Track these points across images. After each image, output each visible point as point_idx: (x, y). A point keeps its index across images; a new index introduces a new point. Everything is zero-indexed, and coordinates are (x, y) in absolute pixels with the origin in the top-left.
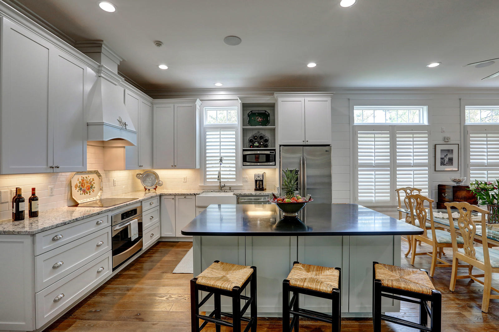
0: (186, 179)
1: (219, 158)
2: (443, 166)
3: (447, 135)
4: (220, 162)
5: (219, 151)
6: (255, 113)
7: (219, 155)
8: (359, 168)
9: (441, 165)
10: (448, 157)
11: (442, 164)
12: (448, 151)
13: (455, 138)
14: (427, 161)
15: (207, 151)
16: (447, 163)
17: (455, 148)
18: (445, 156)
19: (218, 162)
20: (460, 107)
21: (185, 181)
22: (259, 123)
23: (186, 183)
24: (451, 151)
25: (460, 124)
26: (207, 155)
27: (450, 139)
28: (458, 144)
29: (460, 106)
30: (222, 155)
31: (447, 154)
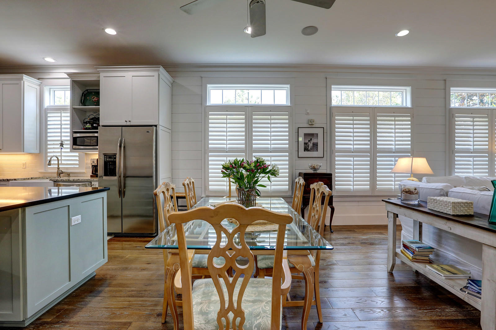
0: (25, 165)
1: (60, 142)
2: (306, 152)
3: (311, 117)
4: (60, 146)
5: (59, 134)
6: (92, 92)
7: (59, 138)
8: (209, 154)
9: (305, 151)
10: (312, 142)
11: (306, 149)
12: (312, 135)
13: (320, 121)
14: (287, 146)
15: (49, 135)
16: (311, 149)
17: (319, 132)
18: (309, 141)
19: (59, 146)
20: (326, 87)
21: (25, 167)
22: (94, 102)
23: (25, 169)
24: (315, 135)
25: (326, 105)
26: (49, 139)
27: (314, 121)
28: (323, 128)
29: (326, 85)
30: (63, 138)
31: (311, 139)
